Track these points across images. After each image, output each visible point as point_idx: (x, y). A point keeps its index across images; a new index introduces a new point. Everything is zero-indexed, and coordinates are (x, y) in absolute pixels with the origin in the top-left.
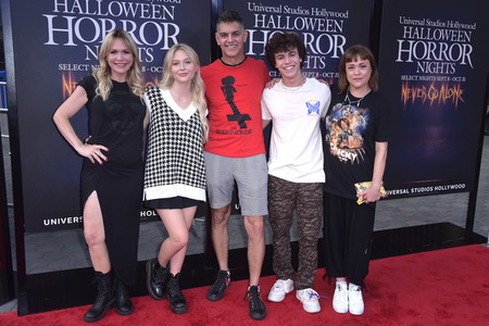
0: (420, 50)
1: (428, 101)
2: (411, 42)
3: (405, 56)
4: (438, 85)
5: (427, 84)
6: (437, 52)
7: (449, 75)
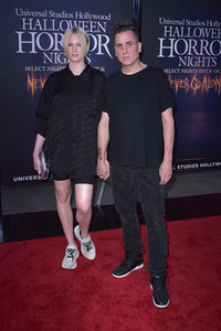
1: (191, 90)
2: (172, 40)
5: (190, 76)
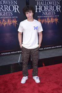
0: (43, 8)
3: (38, 10)
4: (50, 18)
5: (46, 18)
6: (49, 9)
7: (53, 15)
